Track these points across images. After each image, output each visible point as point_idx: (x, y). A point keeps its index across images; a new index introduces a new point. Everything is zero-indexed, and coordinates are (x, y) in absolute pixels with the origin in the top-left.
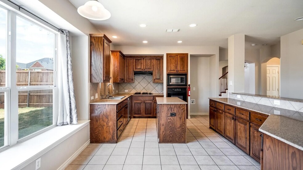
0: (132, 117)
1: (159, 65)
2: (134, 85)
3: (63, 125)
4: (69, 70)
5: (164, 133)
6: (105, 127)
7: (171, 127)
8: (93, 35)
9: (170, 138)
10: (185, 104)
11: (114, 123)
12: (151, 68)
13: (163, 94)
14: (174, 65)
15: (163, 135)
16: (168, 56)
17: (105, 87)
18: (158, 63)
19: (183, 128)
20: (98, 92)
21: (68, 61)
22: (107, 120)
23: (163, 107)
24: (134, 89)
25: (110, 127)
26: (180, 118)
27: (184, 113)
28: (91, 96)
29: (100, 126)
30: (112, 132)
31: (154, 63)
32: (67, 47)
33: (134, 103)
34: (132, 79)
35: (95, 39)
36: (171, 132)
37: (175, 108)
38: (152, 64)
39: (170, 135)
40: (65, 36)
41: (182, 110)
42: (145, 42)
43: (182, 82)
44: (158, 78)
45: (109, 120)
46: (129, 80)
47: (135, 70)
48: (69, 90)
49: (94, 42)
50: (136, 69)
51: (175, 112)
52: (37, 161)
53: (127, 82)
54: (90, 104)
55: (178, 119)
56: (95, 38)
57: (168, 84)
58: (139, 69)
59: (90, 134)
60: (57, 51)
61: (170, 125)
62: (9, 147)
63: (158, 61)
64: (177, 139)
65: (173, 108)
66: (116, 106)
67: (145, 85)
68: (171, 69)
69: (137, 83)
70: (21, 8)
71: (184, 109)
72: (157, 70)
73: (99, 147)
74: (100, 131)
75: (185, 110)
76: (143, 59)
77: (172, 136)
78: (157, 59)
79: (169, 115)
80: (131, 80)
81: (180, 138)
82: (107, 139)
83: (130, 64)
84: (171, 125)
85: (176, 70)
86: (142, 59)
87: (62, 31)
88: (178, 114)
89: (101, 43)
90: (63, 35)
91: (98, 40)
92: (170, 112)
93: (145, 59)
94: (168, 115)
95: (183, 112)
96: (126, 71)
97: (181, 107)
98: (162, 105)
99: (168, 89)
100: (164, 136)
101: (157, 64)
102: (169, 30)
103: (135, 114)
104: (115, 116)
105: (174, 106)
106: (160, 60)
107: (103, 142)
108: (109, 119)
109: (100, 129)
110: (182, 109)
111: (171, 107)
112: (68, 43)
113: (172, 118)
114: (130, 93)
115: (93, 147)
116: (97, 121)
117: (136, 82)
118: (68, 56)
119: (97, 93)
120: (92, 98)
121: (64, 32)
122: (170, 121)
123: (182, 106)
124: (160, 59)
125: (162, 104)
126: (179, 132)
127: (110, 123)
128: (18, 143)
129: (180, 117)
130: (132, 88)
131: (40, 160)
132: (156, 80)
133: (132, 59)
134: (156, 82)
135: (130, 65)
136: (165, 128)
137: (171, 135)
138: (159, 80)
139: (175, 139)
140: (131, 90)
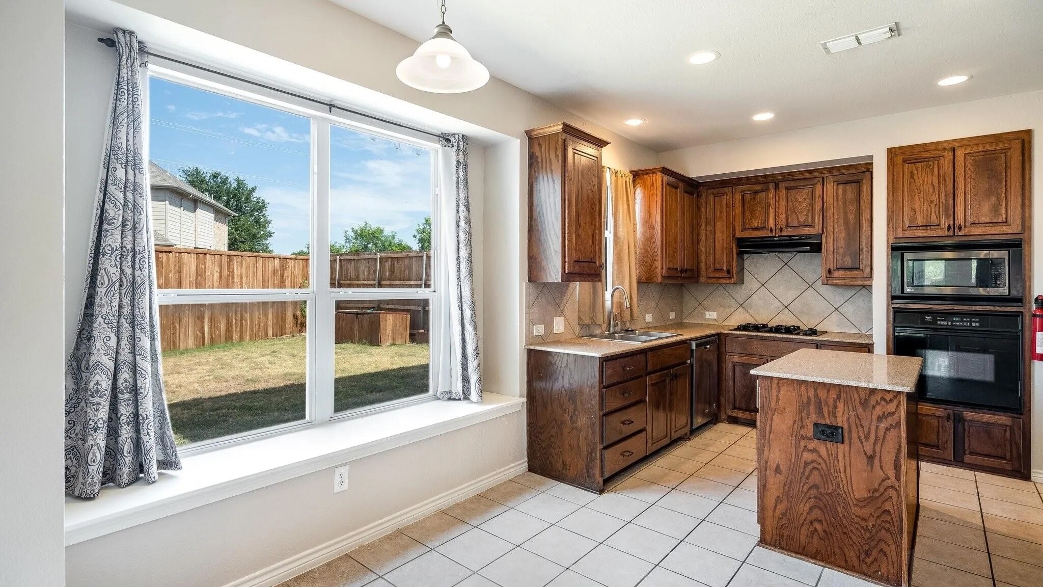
0: (723, 416)
1: (852, 208)
2: (741, 293)
3: (450, 399)
4: (460, 246)
5: (781, 508)
6: (566, 431)
7: (816, 486)
8: (536, 133)
9: (815, 540)
10: (899, 393)
11: (591, 421)
12: (813, 219)
13: (870, 337)
14: (935, 198)
15: (778, 514)
16: (899, 160)
17: (594, 297)
18: (850, 195)
19: (887, 512)
20: (567, 311)
21: (458, 221)
22: (571, 409)
23: (779, 391)
24: (741, 310)
25: (580, 431)
26: (871, 458)
27: (893, 433)
28: (531, 323)
29: (554, 423)
30: (588, 453)
31: (829, 199)
32: (457, 181)
33: (730, 365)
34: (729, 272)
35: (540, 145)
36: (817, 513)
37: (841, 406)
38: (818, 205)
39: (811, 523)
40: (454, 150)
41: (880, 419)
42: (764, 117)
43: (982, 281)
44: (848, 262)
45: (579, 409)
46: (719, 275)
47: (739, 235)
48: (461, 302)
49: (538, 154)
50: (744, 229)
51: (841, 421)
52: (338, 472)
53: (709, 280)
54: (527, 347)
55: (859, 462)
56: (541, 142)
57: (898, 293)
58: (756, 229)
59: (529, 442)
60: (439, 195)
61: (811, 479)
62: (312, 425)
63: (848, 187)
64: (851, 555)
65: (831, 402)
66: (597, 363)
67: (791, 295)
68: (913, 218)
69: (756, 285)
70: (332, 108)
71: (896, 417)
72: (842, 228)
73: (543, 488)
74: (552, 440)
75: (899, 423)
76: (776, 187)
77: (822, 533)
78: (843, 178)
79: (810, 431)
80: (725, 274)
81: (867, 554)
82: (571, 473)
83: (721, 212)
84: (815, 478)
85: (944, 223)
86: (772, 186)
87: (445, 139)
88: (854, 435)
89: (556, 154)
90: (450, 148)
91: (549, 143)
92: (814, 418)
93: (782, 186)
94: (803, 432)
95: (887, 429)
96: (703, 241)
97: (873, 402)
98: (775, 381)
99: (898, 316)
100: (784, 520)
101: (844, 203)
102: (842, 44)
103: (735, 408)
104: (595, 396)
105: (833, 394)
106: (858, 182)
107: (560, 477)
108: (579, 404)
109: (553, 432)
110: (878, 412)
111: (816, 396)
112: (461, 170)
113: (822, 448)
114: (726, 323)
115: (527, 485)
116: (545, 406)
117: (751, 283)
118: (459, 205)
119: (562, 313)
120: (539, 330)
121: (452, 139)
122: (812, 461)
123: (883, 399)
124: (858, 177)
125: (772, 378)
126: (863, 523)
127: (582, 421)
128: (331, 421)
129: (870, 452)
130: (735, 305)
131: (346, 469)
132: (837, 274)
133: (728, 190)
134: (836, 282)
135: (721, 217)
136: (788, 486)
137: (817, 525)
138: (855, 273)
139: (841, 549)
140: (728, 311)
